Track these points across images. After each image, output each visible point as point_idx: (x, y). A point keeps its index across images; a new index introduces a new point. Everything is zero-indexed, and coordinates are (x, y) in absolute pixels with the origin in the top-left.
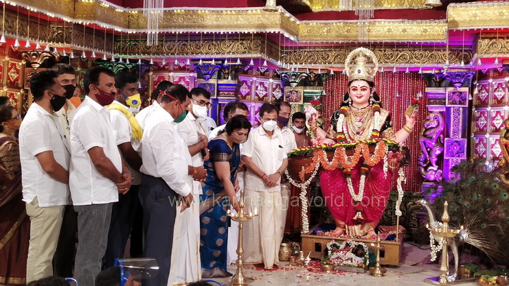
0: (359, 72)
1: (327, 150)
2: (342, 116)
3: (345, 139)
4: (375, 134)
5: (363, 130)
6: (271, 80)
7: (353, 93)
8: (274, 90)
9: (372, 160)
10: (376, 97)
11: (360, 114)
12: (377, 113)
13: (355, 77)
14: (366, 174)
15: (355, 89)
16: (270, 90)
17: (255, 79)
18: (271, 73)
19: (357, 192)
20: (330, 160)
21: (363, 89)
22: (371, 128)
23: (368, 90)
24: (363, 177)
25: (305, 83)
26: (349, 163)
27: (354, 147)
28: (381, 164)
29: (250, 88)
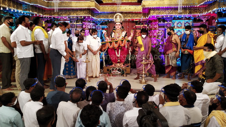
0: (118, 20)
2: (113, 33)
3: (115, 39)
4: (123, 38)
5: (120, 37)
6: (92, 23)
11: (118, 32)
12: (123, 32)
14: (121, 49)
15: (117, 25)
16: (92, 26)
17: (87, 23)
19: (118, 54)
20: (111, 45)
21: (119, 25)
22: (122, 36)
24: (120, 50)
28: (125, 46)
29: (86, 26)
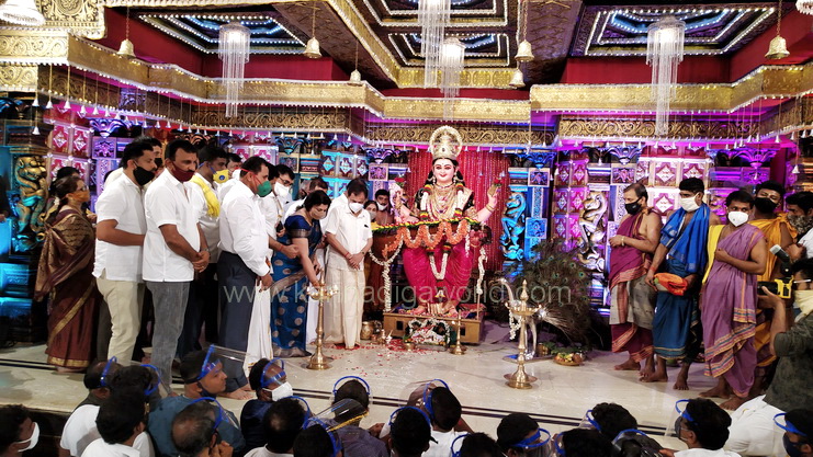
0: (444, 150)
1: (410, 228)
2: (426, 194)
3: (429, 217)
4: (458, 212)
5: (447, 208)
6: (356, 156)
7: (436, 172)
8: (359, 166)
9: (454, 239)
10: (460, 175)
11: (444, 192)
12: (460, 192)
13: (440, 156)
14: (449, 252)
15: (439, 168)
16: (355, 166)
17: (339, 154)
18: (356, 149)
19: (439, 270)
20: (413, 238)
21: (448, 168)
22: (454, 207)
23: (452, 169)
24: (445, 255)
25: (390, 160)
26: (432, 240)
27: (437, 225)
28: (463, 242)
29: (334, 163)
